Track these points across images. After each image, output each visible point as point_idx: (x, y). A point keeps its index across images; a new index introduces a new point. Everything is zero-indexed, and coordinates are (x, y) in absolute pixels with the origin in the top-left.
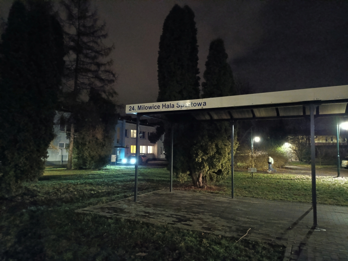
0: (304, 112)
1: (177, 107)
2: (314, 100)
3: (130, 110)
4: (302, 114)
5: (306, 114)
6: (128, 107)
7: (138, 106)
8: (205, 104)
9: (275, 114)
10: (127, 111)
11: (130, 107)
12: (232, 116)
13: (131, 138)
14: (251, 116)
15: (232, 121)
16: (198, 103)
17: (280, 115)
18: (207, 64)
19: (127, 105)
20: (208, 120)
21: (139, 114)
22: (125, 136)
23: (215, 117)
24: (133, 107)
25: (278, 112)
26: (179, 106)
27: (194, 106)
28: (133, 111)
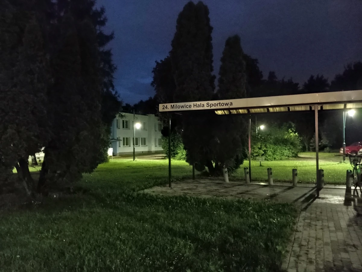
1: (207, 106)
10: (161, 110)
11: (164, 106)
12: (249, 112)
14: (266, 111)
16: (225, 103)
19: (160, 104)
22: (116, 127)
24: (167, 106)
25: (289, 109)
26: (209, 105)
27: (222, 105)
28: (166, 110)
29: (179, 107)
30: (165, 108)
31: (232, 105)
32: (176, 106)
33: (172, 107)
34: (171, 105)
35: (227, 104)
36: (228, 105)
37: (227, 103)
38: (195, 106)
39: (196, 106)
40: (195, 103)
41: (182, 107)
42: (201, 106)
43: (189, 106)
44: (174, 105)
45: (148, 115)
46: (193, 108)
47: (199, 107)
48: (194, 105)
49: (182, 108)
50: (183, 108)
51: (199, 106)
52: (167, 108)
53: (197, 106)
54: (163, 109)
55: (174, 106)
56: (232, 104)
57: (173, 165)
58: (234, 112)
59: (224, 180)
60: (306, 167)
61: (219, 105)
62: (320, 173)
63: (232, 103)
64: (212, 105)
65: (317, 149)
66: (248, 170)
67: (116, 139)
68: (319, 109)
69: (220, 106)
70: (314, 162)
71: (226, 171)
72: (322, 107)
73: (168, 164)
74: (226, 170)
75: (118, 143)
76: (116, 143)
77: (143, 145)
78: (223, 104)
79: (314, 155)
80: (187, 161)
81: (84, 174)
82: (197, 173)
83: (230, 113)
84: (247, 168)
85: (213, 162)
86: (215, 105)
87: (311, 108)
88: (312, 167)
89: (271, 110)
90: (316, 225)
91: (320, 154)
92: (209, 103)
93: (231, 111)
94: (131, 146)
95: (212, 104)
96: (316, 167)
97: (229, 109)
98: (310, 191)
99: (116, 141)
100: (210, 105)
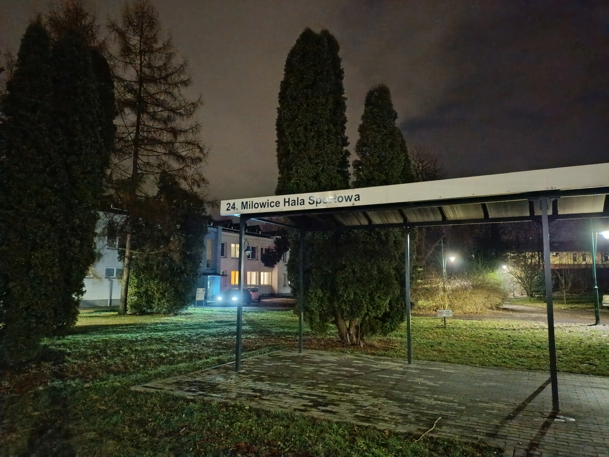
0: (532, 211)
1: (309, 203)
2: (547, 190)
3: (227, 210)
4: (528, 214)
5: (536, 214)
6: (224, 204)
7: (243, 203)
8: (359, 197)
9: (481, 215)
10: (224, 212)
11: (229, 205)
12: (405, 219)
13: (232, 258)
14: (440, 218)
15: (407, 227)
16: (345, 196)
17: (490, 217)
18: (362, 129)
19: (222, 202)
20: (365, 226)
21: (245, 217)
22: (220, 254)
23: (377, 220)
24: (234, 204)
28: (232, 213)
29: (256, 206)
30: (230, 208)
31: (359, 200)
32: (251, 203)
33: (244, 206)
36: (350, 201)
37: (348, 196)
38: (287, 204)
40: (287, 197)
42: (299, 202)
43: (274, 204)
46: (283, 208)
48: (285, 202)
49: (261, 207)
50: (264, 207)
51: (295, 203)
53: (291, 202)
55: (248, 203)
63: (359, 195)
64: (318, 201)
69: (335, 202)
78: (340, 200)
83: (370, 220)
92: (313, 197)
93: (368, 214)
95: (320, 199)
100: (315, 200)
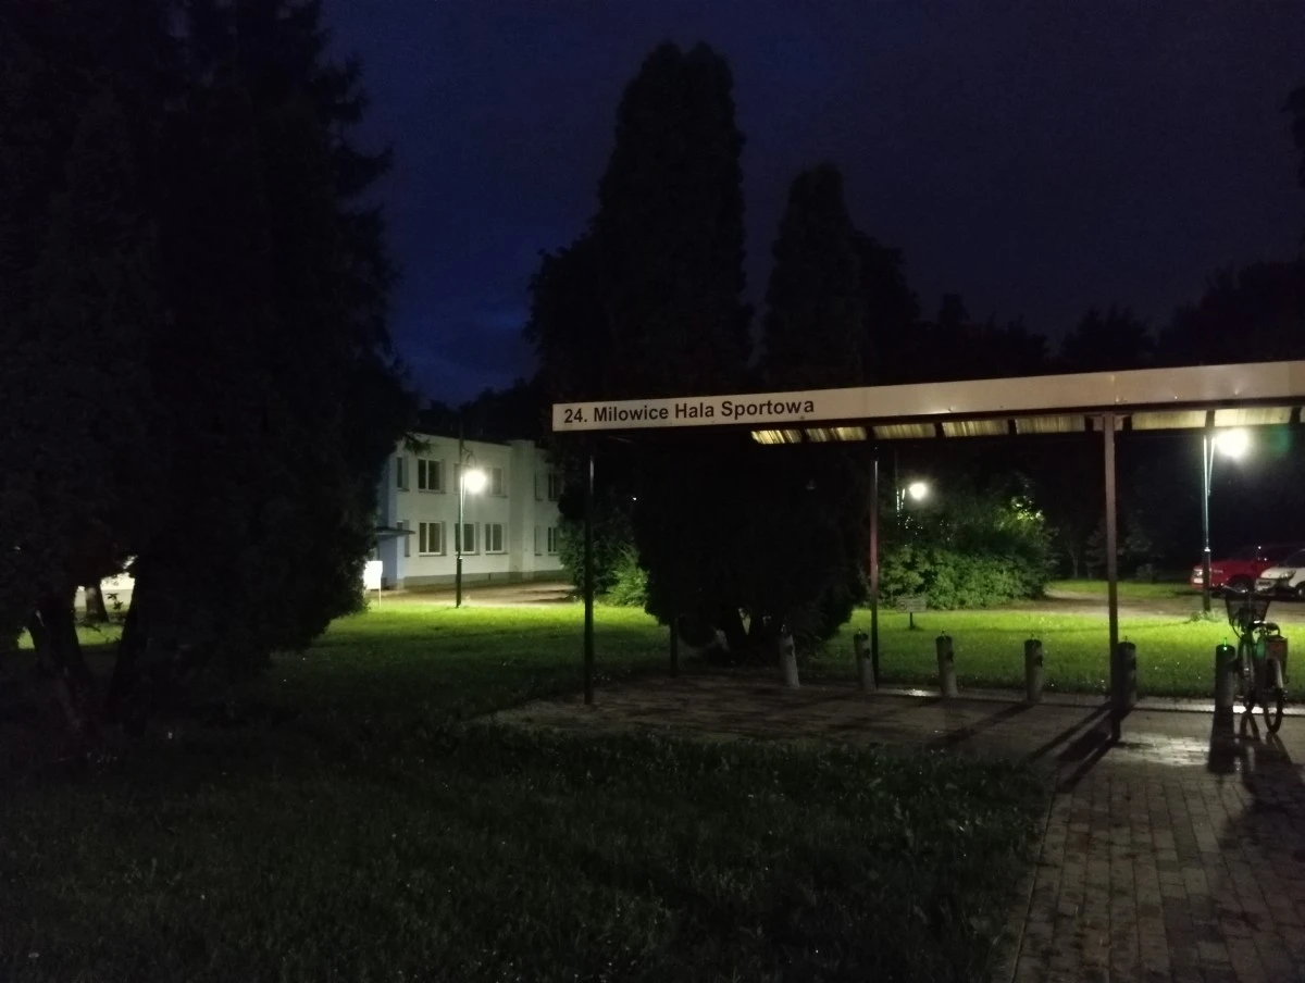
1: (723, 413)
6: (559, 411)
10: (559, 424)
11: (569, 412)
12: (870, 434)
14: (933, 433)
16: (787, 403)
18: (779, 250)
19: (555, 406)
22: (396, 483)
24: (579, 411)
25: (1012, 425)
26: (731, 410)
27: (775, 411)
28: (576, 426)
29: (623, 415)
30: (572, 418)
31: (812, 410)
32: (613, 410)
33: (600, 415)
34: (596, 410)
35: (794, 408)
36: (797, 411)
37: (794, 405)
38: (681, 414)
39: (685, 410)
40: (681, 401)
41: (636, 415)
42: (705, 411)
43: (658, 414)
44: (604, 409)
45: (511, 442)
46: (673, 421)
47: (696, 416)
48: (678, 411)
49: (633, 418)
50: (639, 418)
51: (696, 412)
52: (580, 419)
53: (688, 411)
54: (567, 421)
55: (608, 411)
56: (811, 406)
57: (599, 625)
58: (820, 435)
59: (783, 680)
60: (1074, 635)
61: (765, 409)
62: (1122, 653)
63: (811, 403)
64: (740, 410)
65: (1112, 570)
66: (868, 644)
67: (392, 530)
68: (1119, 426)
69: (770, 413)
70: (1100, 617)
71: (791, 647)
72: (1128, 423)
73: (583, 619)
74: (790, 641)
75: (400, 541)
76: (396, 543)
77: (492, 551)
78: (779, 408)
79: (1099, 589)
80: (648, 610)
81: (276, 656)
82: (686, 652)
83: (805, 437)
84: (865, 637)
85: (742, 615)
86: (752, 410)
87: (1089, 423)
88: (1096, 633)
89: (950, 429)
90: (1111, 843)
91: (1123, 589)
92: (730, 404)
93: (809, 431)
94: (448, 552)
95: (743, 407)
96: (1107, 634)
97: (800, 426)
98: (1086, 721)
99: (394, 537)
100: (733, 407)
